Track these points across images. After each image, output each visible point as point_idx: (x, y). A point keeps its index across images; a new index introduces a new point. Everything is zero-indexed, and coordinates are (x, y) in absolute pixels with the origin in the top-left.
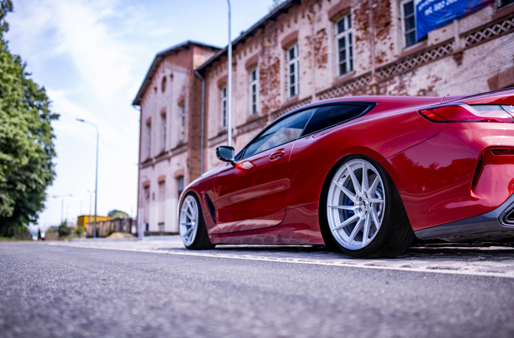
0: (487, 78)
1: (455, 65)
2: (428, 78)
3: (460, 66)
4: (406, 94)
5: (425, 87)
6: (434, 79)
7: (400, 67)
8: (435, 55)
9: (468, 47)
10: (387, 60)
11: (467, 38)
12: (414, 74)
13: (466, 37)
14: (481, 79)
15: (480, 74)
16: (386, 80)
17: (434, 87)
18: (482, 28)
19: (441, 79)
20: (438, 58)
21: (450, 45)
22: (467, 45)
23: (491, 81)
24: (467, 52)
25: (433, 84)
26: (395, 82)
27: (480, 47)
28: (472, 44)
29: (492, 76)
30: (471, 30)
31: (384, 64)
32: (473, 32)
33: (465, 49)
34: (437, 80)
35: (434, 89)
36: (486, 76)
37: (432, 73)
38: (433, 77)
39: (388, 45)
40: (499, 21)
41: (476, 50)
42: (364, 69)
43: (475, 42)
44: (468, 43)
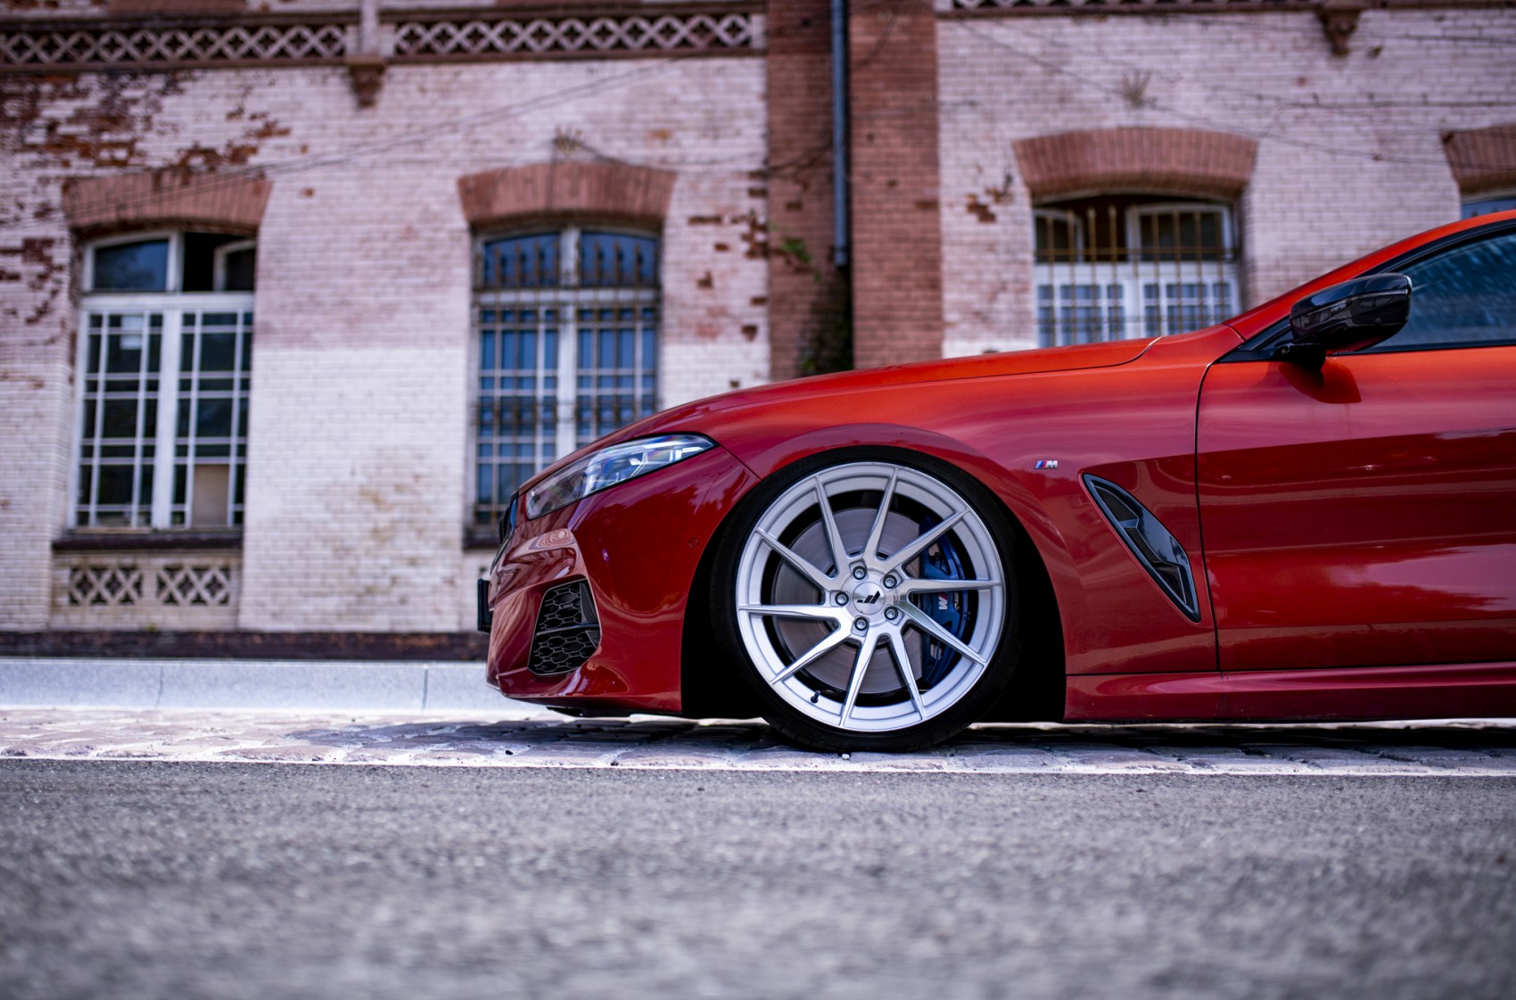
0: (458, 173)
1: (348, 101)
2: (231, 116)
3: (367, 112)
5: (218, 143)
6: (259, 124)
7: (113, 46)
8: (274, 49)
9: (400, 57)
11: (404, 31)
12: (172, 87)
13: (400, 25)
14: (438, 172)
15: (437, 155)
16: (40, 77)
17: (254, 150)
18: (463, 17)
19: (285, 133)
20: (283, 60)
21: (336, 32)
22: (399, 50)
23: (471, 184)
24: (398, 72)
25: (253, 142)
27: (447, 72)
28: (418, 54)
29: (475, 170)
30: (422, 11)
32: (429, 18)
33: (391, 62)
34: (268, 131)
35: (254, 160)
36: (455, 164)
37: (252, 105)
38: (253, 117)
40: (520, 15)
41: (429, 75)
43: (428, 49)
44: (405, 45)
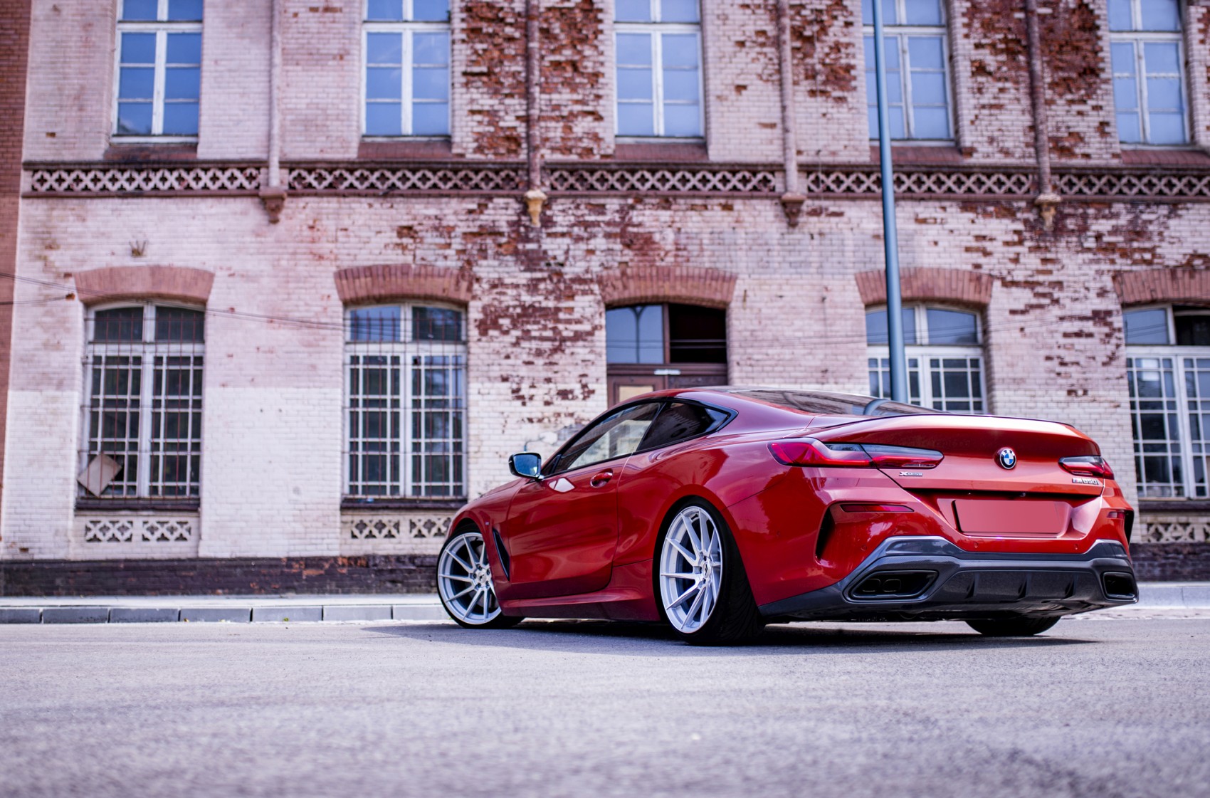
4: (1152, 250)
10: (1087, 156)
26: (1116, 216)
31: (1078, 162)
39: (1094, 119)
42: (1007, 153)
